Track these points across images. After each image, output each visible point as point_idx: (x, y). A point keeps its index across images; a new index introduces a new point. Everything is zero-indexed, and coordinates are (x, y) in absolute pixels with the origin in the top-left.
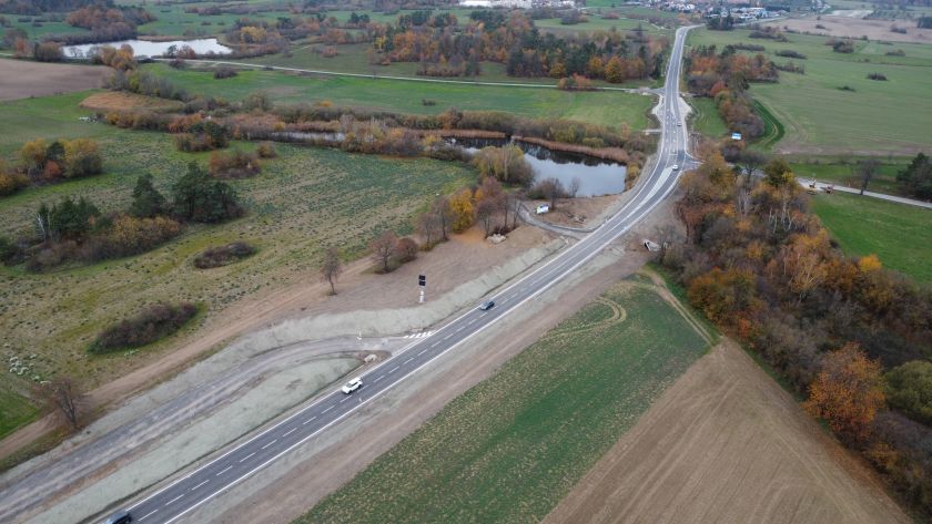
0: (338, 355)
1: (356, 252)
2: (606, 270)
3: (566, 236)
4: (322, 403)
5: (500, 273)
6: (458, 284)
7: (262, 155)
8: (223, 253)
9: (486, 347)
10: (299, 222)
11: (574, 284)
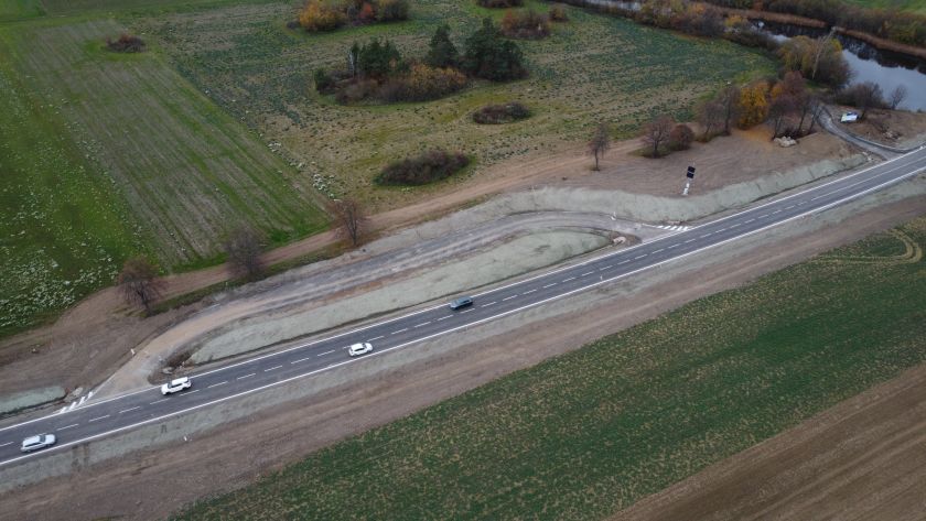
0: (589, 230)
1: (627, 132)
3: (870, 153)
4: (563, 272)
5: (780, 180)
6: (729, 183)
7: (554, 18)
8: (500, 111)
9: (744, 255)
10: (577, 91)
11: (864, 209)
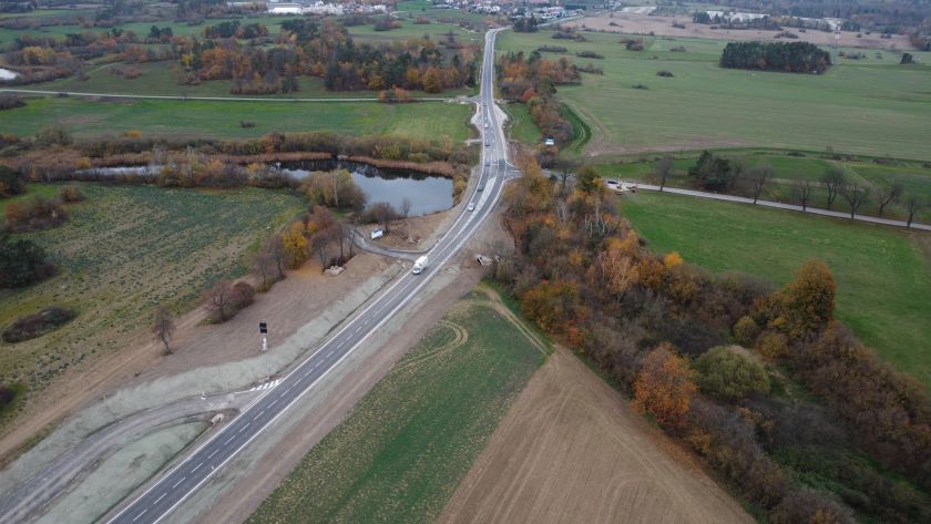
0: (182, 420)
1: (187, 303)
2: (444, 291)
3: (403, 260)
4: (170, 477)
5: (342, 307)
6: (301, 325)
7: (67, 199)
8: (37, 322)
9: (337, 389)
10: (120, 275)
11: (416, 309)
